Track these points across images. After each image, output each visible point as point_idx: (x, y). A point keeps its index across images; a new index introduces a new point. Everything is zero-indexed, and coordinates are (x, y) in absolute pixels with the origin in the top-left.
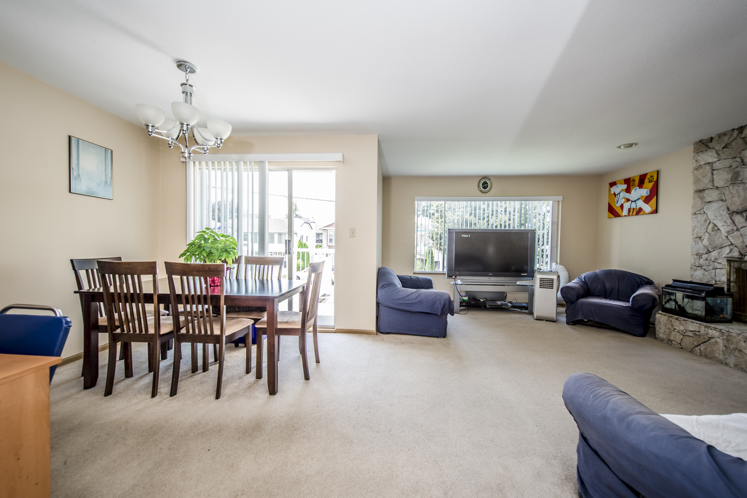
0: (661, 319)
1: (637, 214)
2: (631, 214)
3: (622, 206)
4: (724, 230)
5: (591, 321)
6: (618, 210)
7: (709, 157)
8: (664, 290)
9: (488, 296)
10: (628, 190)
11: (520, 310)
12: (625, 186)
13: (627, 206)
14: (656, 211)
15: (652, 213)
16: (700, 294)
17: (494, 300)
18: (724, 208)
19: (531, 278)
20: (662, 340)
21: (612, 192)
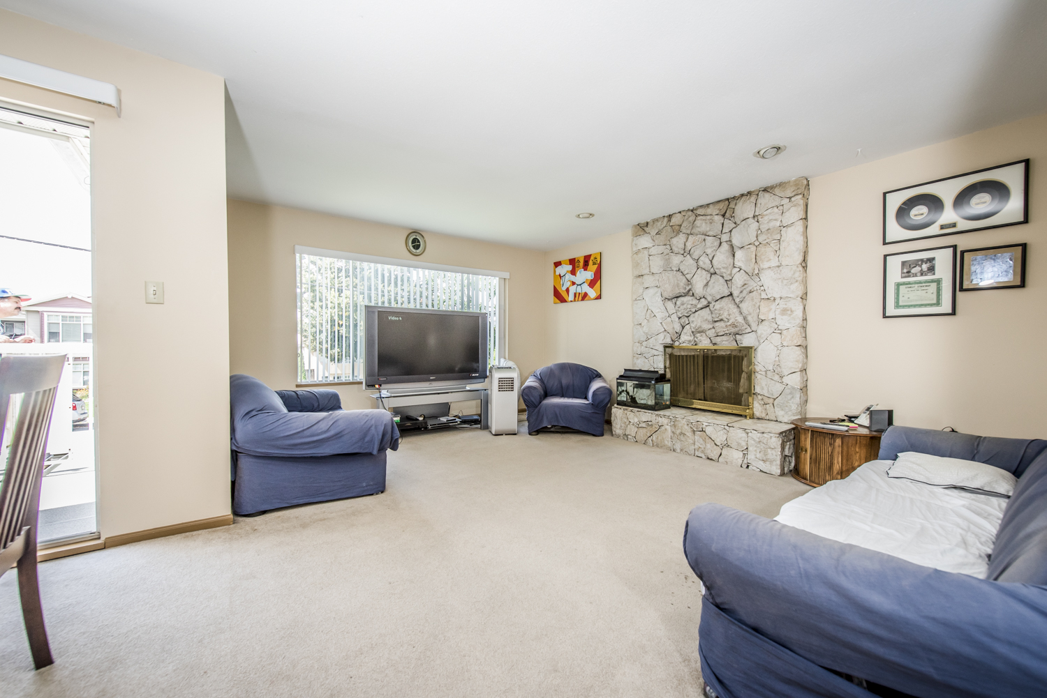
0: (618, 413)
1: (583, 299)
2: (577, 299)
3: (567, 290)
4: (659, 315)
5: (555, 426)
6: (564, 294)
7: (645, 241)
8: (618, 381)
9: (427, 412)
10: (573, 272)
11: (469, 426)
12: (570, 268)
13: (573, 289)
14: (599, 297)
15: (596, 299)
16: (651, 382)
17: (435, 417)
18: (659, 294)
19: (482, 380)
20: (618, 436)
21: (557, 274)
